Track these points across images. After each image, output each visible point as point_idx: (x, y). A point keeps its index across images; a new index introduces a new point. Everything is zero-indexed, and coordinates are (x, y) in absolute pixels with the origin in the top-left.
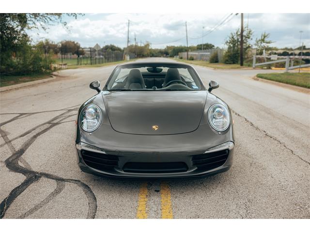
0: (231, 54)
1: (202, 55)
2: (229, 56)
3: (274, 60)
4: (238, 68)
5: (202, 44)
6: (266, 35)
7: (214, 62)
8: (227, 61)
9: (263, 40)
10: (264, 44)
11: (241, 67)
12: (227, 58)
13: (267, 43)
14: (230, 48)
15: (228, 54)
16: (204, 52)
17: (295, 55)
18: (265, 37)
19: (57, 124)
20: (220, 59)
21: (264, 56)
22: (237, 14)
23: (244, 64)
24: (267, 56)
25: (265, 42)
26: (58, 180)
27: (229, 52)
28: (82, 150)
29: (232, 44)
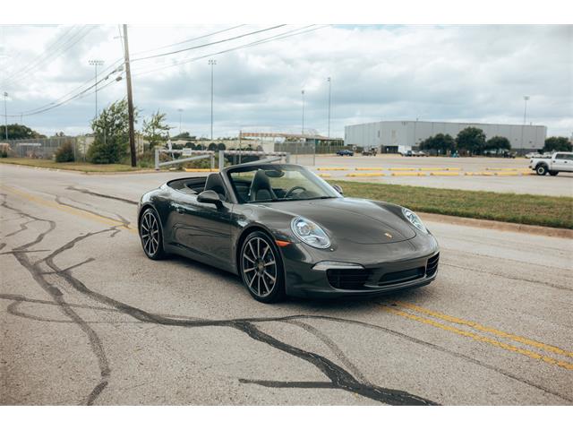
0: (104, 146)
1: (26, 146)
2: (101, 150)
3: (187, 157)
4: (129, 170)
5: (5, 124)
6: (160, 114)
7: (65, 162)
8: (98, 158)
9: (156, 125)
10: (157, 131)
11: (133, 168)
12: (98, 154)
13: (164, 128)
14: (98, 135)
15: (98, 146)
16: (25, 142)
18: (159, 119)
19: (62, 272)
20: (79, 155)
21: (170, 150)
22: (119, 79)
23: (137, 163)
24: (176, 151)
25: (159, 127)
26: (276, 319)
27: (99, 142)
28: (328, 270)
29: (103, 128)
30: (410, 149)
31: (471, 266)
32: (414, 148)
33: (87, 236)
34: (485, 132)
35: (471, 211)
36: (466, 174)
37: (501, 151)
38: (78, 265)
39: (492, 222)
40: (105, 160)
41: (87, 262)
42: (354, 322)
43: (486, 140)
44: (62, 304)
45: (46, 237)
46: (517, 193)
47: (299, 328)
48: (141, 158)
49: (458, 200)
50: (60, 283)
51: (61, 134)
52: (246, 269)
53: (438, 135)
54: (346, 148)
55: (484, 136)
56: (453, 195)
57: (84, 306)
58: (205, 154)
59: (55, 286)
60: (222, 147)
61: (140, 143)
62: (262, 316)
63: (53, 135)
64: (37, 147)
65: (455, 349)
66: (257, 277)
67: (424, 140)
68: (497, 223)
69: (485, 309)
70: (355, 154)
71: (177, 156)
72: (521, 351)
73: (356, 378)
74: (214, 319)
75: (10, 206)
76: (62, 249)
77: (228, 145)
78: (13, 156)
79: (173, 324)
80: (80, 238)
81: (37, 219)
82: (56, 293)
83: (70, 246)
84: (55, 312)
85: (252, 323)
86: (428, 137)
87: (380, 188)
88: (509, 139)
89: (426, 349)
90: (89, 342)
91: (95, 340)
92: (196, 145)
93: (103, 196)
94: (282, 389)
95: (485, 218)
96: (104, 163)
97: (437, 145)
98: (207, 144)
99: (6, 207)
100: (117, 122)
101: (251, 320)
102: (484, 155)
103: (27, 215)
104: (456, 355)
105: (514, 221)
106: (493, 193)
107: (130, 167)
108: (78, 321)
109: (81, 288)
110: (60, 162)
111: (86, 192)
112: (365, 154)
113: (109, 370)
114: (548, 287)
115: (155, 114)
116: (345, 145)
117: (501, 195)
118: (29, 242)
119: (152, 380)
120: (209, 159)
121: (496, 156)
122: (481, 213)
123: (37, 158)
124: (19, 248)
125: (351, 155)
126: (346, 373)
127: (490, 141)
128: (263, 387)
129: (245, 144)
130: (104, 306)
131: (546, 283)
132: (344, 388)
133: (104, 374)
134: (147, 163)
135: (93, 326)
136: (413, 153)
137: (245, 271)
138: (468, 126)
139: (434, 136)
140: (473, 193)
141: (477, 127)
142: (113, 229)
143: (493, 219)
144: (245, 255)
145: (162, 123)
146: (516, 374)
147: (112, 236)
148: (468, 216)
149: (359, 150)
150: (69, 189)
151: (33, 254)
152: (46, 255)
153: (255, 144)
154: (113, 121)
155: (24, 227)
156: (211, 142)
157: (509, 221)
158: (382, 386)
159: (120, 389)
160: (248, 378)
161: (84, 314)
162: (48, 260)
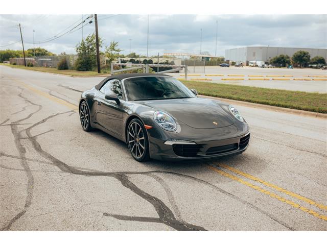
0: (84, 61)
1: (42, 61)
2: (81, 63)
3: (129, 67)
4: (96, 75)
6: (115, 43)
7: (62, 69)
8: (80, 68)
9: (113, 49)
10: (113, 52)
11: (99, 74)
12: (80, 65)
13: (117, 51)
14: (80, 55)
15: (80, 61)
16: (42, 58)
17: (141, 62)
18: (114, 45)
19: (32, 138)
20: (70, 66)
21: (120, 63)
22: (91, 22)
23: (101, 71)
24: (123, 64)
25: (115, 50)
26: (142, 173)
27: (81, 59)
28: (173, 145)
29: (83, 51)
30: (264, 64)
31: (276, 140)
32: (266, 63)
33: (56, 115)
34: (310, 53)
35: (288, 104)
36: (294, 79)
37: (320, 65)
38: (43, 134)
39: (300, 111)
40: (84, 69)
41: (49, 131)
42: (189, 176)
43: (311, 58)
44: (23, 158)
45: (33, 115)
46: (320, 93)
47: (154, 180)
48: (104, 68)
49: (282, 96)
50: (27, 145)
51: (64, 53)
52: (130, 140)
53: (281, 55)
54: (225, 63)
55: (310, 56)
56: (280, 93)
57: (35, 160)
58: (139, 66)
59: (24, 147)
60: (151, 62)
61: (104, 59)
62: (135, 170)
63: (60, 54)
64: (49, 61)
65: (245, 198)
66: (135, 146)
67: (272, 58)
68: (303, 111)
69: (275, 170)
70: (230, 66)
71: (123, 67)
72: (287, 202)
73: (175, 216)
74: (106, 171)
75: (22, 96)
76: (38, 123)
77: (155, 60)
78: (36, 66)
79: (80, 174)
80: (52, 117)
81: (33, 104)
82: (23, 150)
83: (44, 121)
84: (17, 163)
85: (127, 175)
86: (275, 57)
87: (236, 88)
88: (324, 58)
89: (227, 197)
90: (27, 183)
91: (31, 182)
92: (136, 60)
93: (76, 90)
94: (127, 221)
95: (296, 108)
96: (84, 71)
97: (280, 62)
98: (142, 60)
99: (21, 96)
100: (91, 47)
101: (127, 173)
102: (309, 67)
103: (29, 102)
104: (245, 202)
105: (313, 110)
106: (305, 93)
107: (97, 73)
108: (27, 170)
109: (38, 148)
110: (60, 69)
111: (68, 88)
112: (236, 66)
113: (30, 203)
114: (321, 157)
115: (112, 42)
116: (225, 61)
117: (310, 94)
118: (23, 118)
119: (53, 211)
120: (142, 69)
121: (316, 68)
122: (294, 105)
123: (49, 67)
124: (15, 122)
125: (228, 66)
126: (170, 212)
127: (313, 60)
128: (116, 219)
129: (164, 60)
130: (46, 160)
131: (321, 154)
132: (165, 223)
133: (26, 206)
134: (107, 71)
135: (34, 174)
136: (265, 65)
137: (130, 142)
138: (299, 50)
139: (278, 56)
140: (292, 92)
141: (305, 51)
142: (73, 111)
143: (301, 109)
144: (129, 132)
145: (116, 48)
146: (280, 218)
147: (70, 116)
148: (286, 107)
149: (233, 64)
150: (59, 86)
151: (22, 126)
152: (28, 126)
153: (170, 61)
154: (88, 47)
155: (24, 109)
156: (144, 59)
157: (311, 111)
158: (189, 223)
159: (32, 216)
160: (109, 213)
161: (32, 165)
162: (28, 130)
